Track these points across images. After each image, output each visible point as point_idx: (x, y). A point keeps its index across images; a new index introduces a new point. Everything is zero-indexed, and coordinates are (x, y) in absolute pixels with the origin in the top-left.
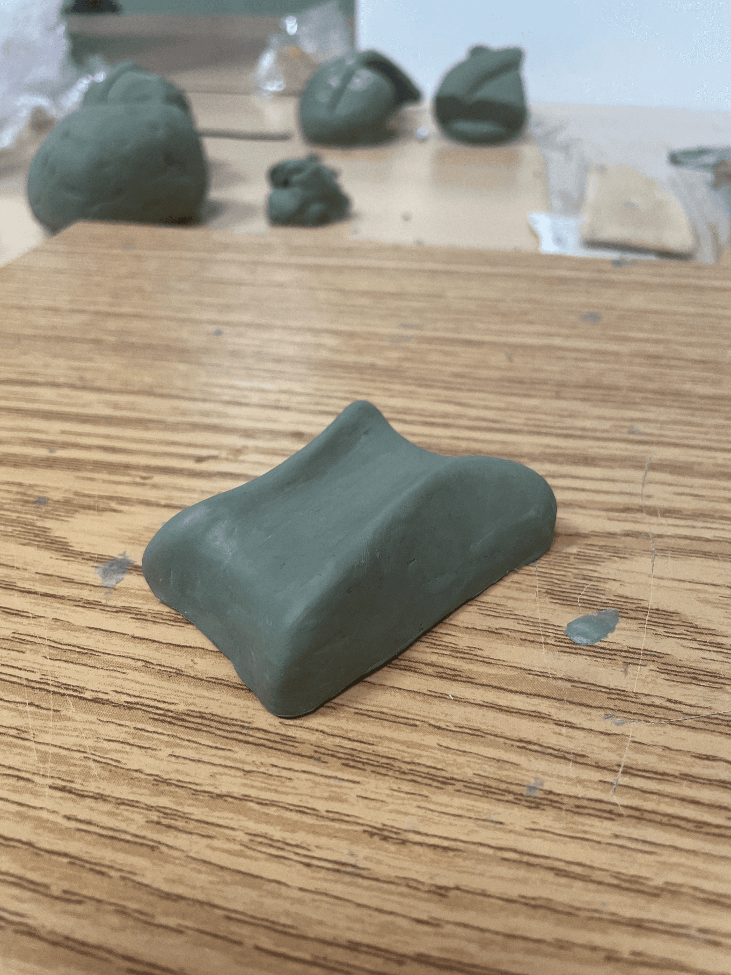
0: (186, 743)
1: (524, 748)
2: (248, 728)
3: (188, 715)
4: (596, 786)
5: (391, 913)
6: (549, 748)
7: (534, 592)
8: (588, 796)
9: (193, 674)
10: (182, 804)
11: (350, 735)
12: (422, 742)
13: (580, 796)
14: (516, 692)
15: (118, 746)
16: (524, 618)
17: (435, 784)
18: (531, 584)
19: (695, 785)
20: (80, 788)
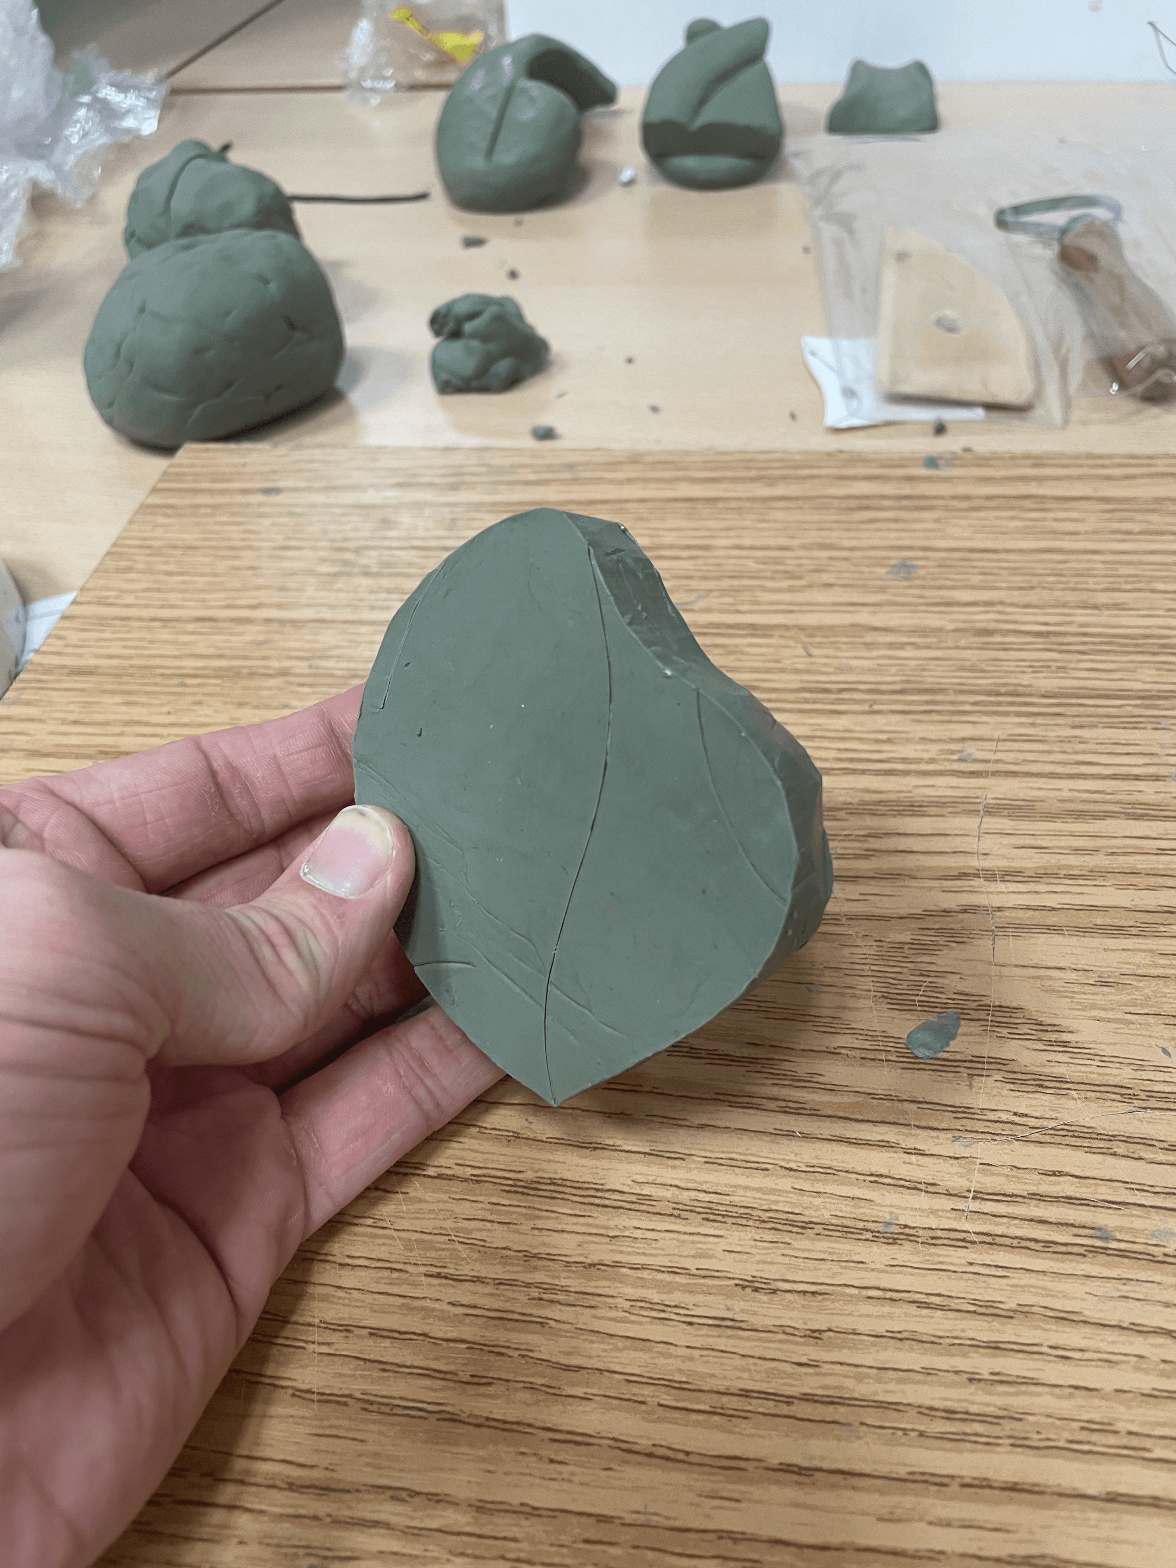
0: (545, 1214)
1: (876, 1182)
2: (603, 1190)
3: (539, 1183)
4: (948, 1215)
5: (774, 1360)
6: (901, 1179)
7: (868, 998)
8: (942, 1226)
9: (531, 1136)
10: (558, 1278)
11: (705, 1187)
12: (777, 1187)
13: (934, 1227)
14: (862, 1121)
15: (479, 1224)
16: (861, 1032)
17: (795, 1229)
18: (865, 987)
19: (1042, 1204)
20: (457, 1273)
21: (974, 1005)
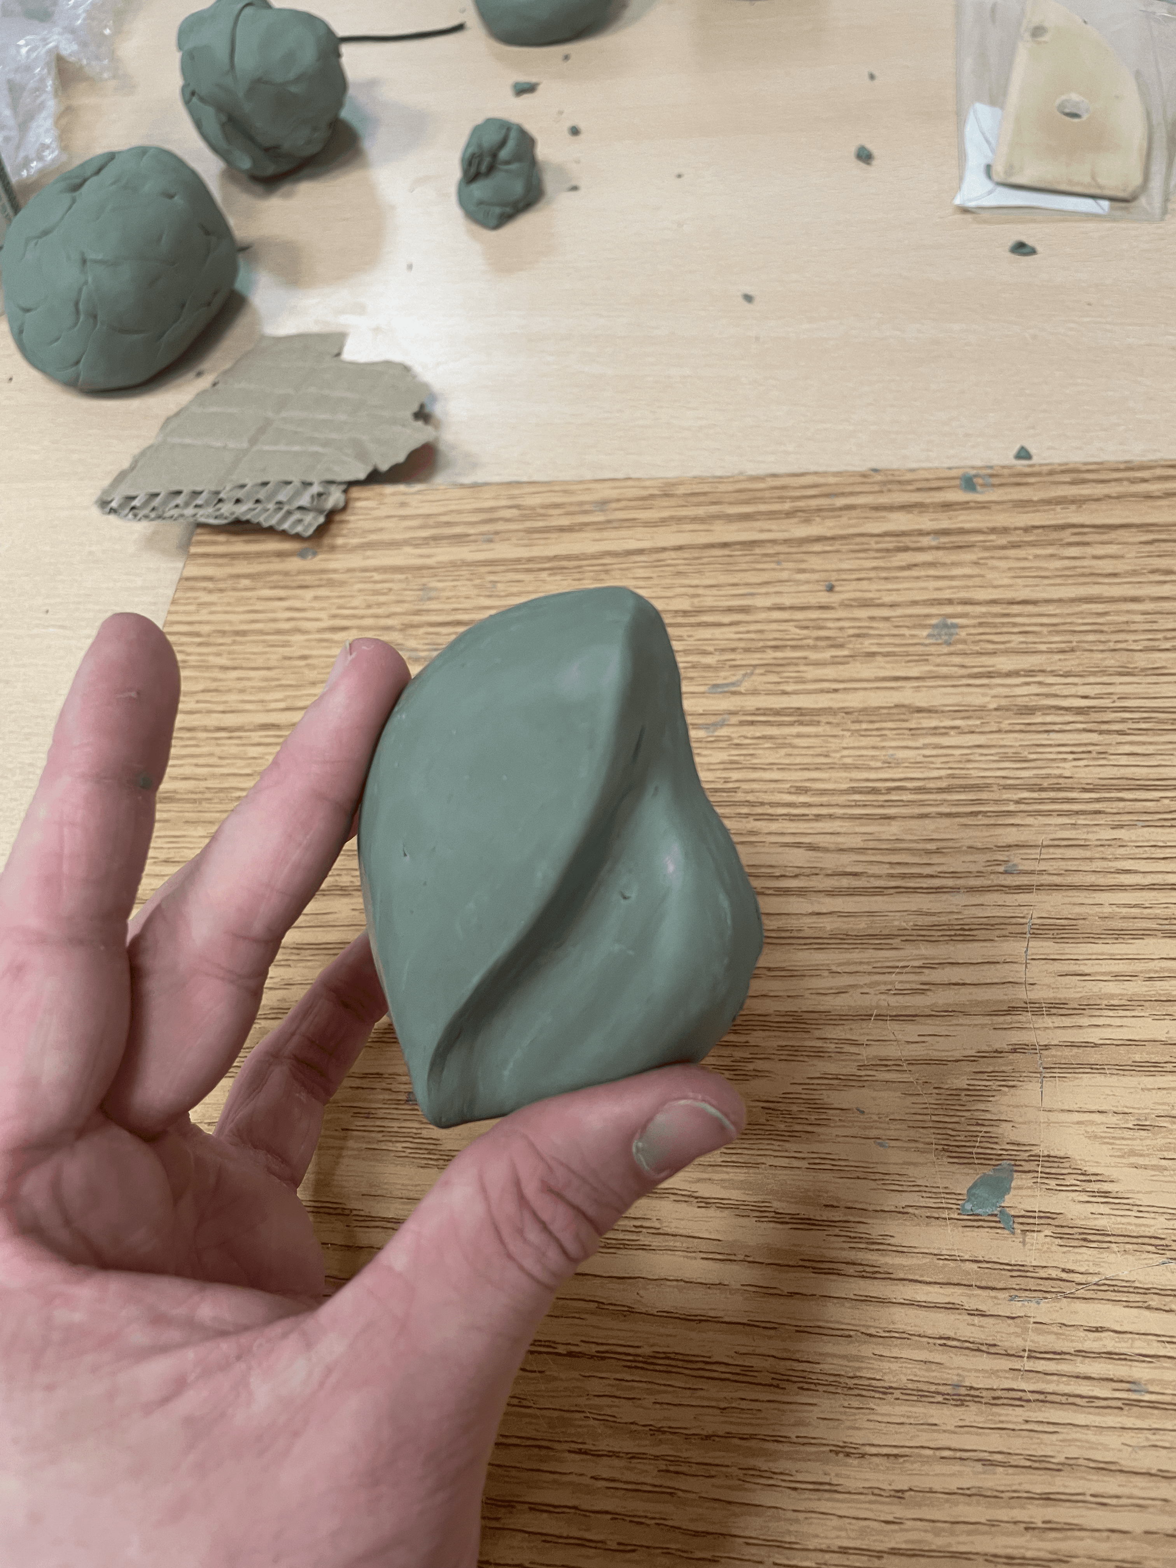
0: (663, 1388)
1: (945, 1345)
2: (707, 1363)
3: (654, 1357)
4: (1007, 1375)
6: (966, 1341)
7: (930, 1152)
8: (1002, 1387)
9: (644, 1310)
10: (680, 1450)
11: (796, 1356)
12: (858, 1353)
13: (995, 1387)
14: (930, 1283)
15: (608, 1401)
16: (926, 1189)
17: (877, 1395)
18: (927, 1140)
19: (1087, 1360)
20: (594, 1448)
21: (1025, 1155)
